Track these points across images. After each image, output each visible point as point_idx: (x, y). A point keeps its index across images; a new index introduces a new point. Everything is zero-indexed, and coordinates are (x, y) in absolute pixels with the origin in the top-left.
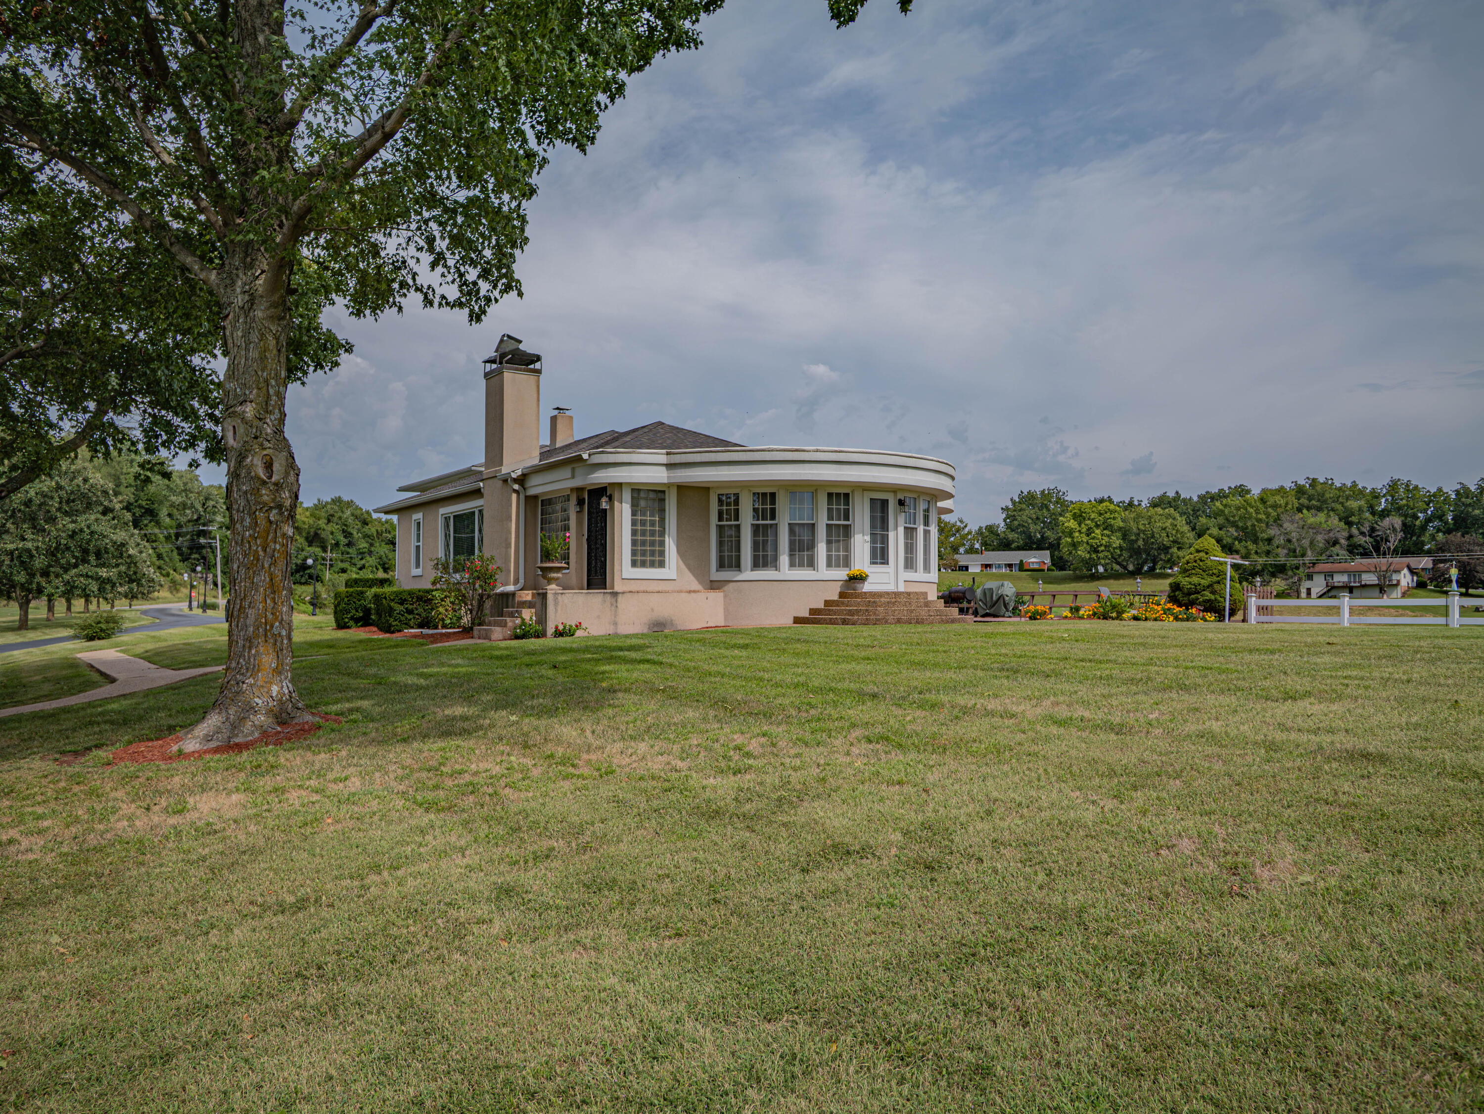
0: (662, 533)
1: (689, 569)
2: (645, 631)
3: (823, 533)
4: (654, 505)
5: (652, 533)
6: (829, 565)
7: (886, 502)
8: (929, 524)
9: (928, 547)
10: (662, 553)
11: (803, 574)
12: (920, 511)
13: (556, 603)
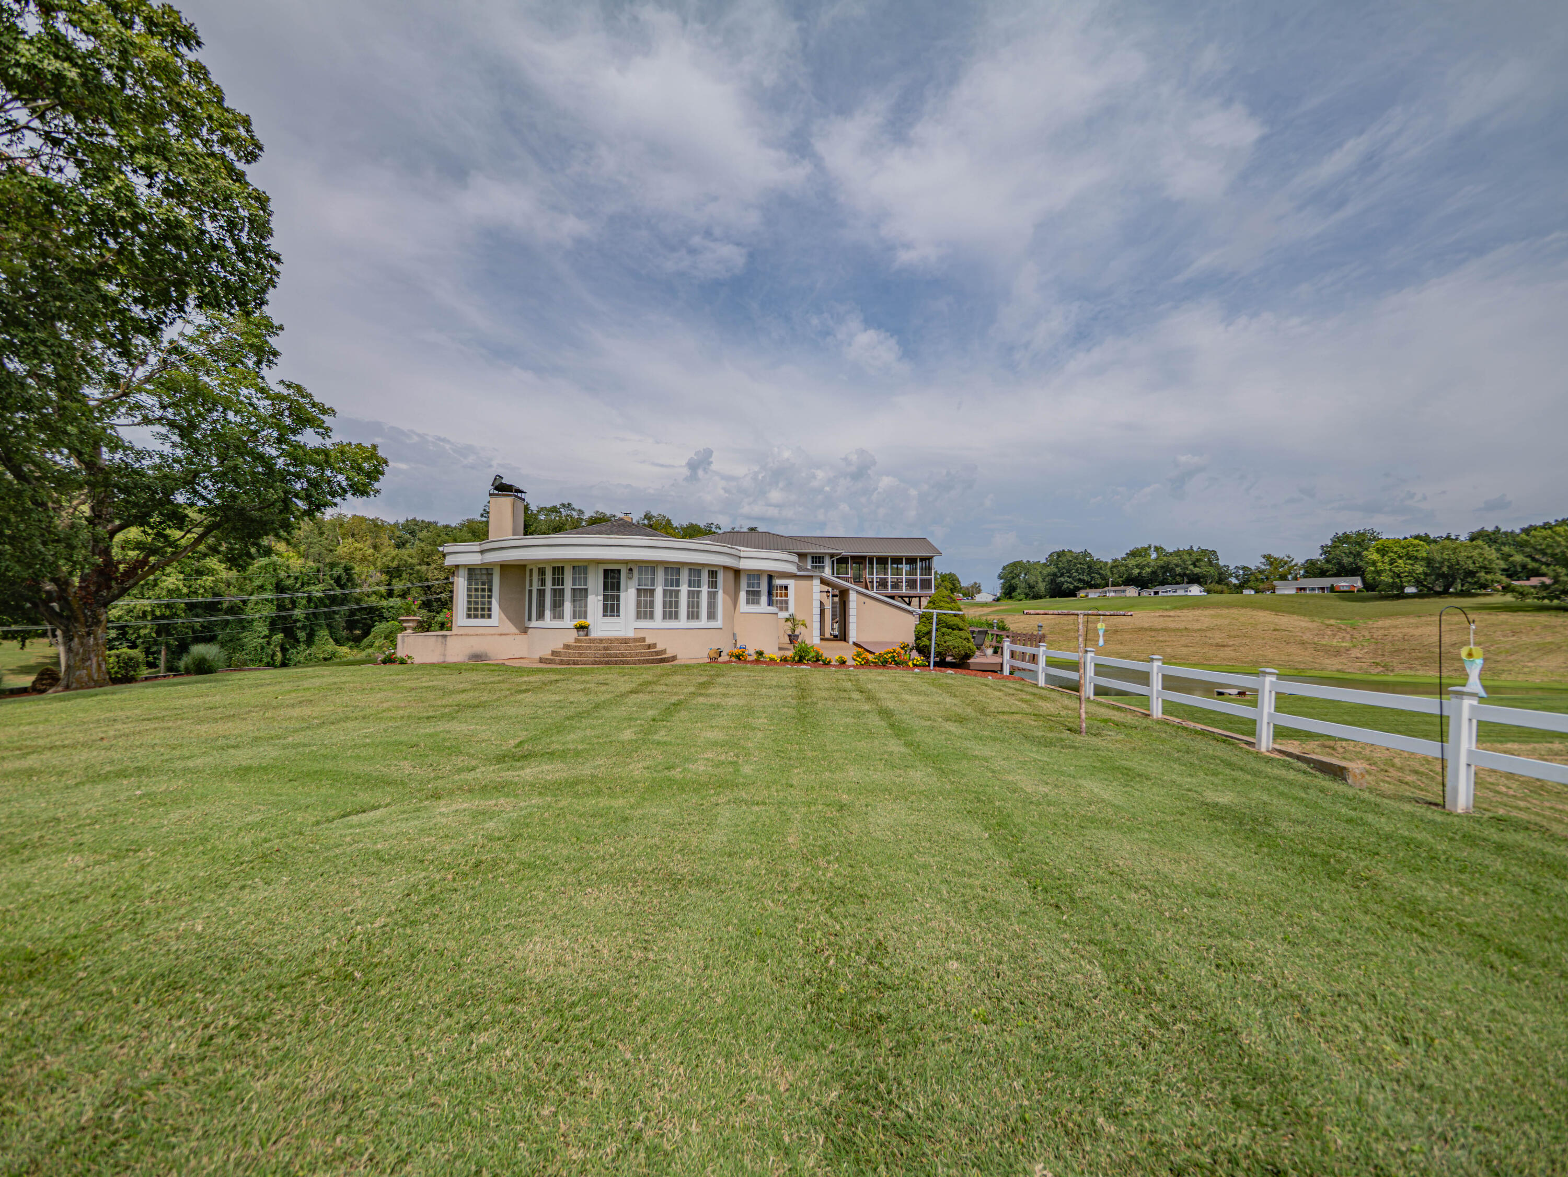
0: (490, 597)
1: (509, 619)
2: (466, 660)
3: (568, 595)
4: (485, 578)
5: (483, 597)
6: (574, 617)
7: (619, 571)
8: (678, 585)
9: (677, 603)
10: (490, 609)
11: (557, 624)
12: (660, 576)
13: (403, 642)
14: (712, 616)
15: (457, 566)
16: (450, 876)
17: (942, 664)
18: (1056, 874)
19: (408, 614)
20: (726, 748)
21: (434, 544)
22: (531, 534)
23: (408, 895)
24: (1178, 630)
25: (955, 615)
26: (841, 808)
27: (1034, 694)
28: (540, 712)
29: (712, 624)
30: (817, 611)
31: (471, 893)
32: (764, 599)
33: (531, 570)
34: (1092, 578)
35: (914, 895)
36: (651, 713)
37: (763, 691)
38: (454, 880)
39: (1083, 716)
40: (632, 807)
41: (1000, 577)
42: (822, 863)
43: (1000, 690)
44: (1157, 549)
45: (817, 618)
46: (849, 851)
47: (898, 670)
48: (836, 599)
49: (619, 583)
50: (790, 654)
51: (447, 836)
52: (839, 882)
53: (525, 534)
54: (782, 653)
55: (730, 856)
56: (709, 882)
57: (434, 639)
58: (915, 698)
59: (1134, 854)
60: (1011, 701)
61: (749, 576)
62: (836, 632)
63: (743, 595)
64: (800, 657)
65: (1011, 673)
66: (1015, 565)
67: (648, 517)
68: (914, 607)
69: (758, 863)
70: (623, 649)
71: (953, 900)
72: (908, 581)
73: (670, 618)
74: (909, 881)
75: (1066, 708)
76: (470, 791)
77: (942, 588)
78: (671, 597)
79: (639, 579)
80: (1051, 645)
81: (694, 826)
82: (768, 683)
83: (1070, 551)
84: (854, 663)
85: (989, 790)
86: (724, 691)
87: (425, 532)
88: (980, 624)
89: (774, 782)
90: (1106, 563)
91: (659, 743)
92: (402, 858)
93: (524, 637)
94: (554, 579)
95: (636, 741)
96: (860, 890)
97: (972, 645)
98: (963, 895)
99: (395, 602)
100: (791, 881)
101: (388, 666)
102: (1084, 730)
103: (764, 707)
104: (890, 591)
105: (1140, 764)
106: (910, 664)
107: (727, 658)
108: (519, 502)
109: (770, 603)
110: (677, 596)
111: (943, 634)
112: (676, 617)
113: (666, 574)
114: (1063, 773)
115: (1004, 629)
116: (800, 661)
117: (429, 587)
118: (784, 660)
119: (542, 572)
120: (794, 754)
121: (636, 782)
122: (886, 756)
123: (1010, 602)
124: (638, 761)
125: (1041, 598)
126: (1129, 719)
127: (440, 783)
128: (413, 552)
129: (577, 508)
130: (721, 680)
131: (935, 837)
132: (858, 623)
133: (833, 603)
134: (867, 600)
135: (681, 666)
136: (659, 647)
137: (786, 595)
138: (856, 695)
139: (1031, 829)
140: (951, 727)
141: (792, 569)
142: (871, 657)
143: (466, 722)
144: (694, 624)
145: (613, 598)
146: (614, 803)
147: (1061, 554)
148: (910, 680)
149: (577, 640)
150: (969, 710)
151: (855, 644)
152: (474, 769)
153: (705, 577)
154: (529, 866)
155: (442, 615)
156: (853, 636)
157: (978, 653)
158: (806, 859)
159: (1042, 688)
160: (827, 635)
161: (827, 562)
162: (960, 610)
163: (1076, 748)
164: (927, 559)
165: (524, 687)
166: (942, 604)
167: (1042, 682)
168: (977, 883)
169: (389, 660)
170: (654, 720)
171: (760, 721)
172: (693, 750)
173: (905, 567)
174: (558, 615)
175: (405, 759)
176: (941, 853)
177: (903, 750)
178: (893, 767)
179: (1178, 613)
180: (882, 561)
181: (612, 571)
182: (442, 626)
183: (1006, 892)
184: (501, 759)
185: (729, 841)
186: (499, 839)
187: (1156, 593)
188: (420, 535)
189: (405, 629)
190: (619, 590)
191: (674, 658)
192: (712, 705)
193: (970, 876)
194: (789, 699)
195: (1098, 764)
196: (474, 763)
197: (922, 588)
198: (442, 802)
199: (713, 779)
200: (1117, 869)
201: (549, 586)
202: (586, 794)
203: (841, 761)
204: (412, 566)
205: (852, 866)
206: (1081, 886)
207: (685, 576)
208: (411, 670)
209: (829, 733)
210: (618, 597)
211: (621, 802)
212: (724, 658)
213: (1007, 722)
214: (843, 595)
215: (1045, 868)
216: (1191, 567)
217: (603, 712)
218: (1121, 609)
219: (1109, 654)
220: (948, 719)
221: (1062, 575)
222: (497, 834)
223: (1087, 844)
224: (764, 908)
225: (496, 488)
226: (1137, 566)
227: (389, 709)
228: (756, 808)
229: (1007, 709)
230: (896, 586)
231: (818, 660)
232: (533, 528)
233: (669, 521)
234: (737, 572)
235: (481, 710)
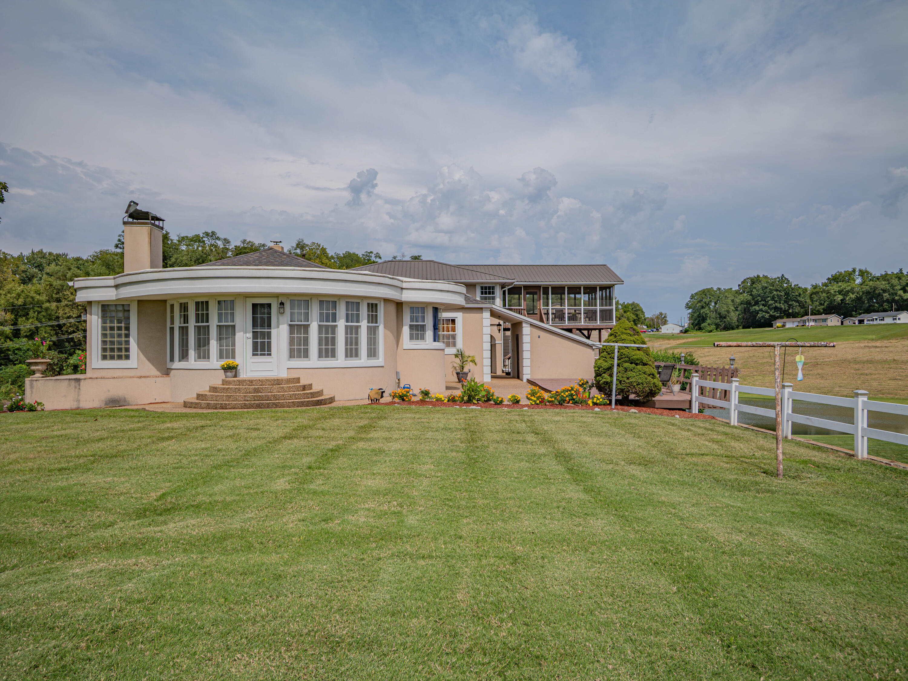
0: (127, 336)
1: (149, 360)
2: (103, 406)
3: (213, 332)
4: (121, 315)
5: (119, 336)
6: (221, 357)
7: (269, 305)
8: (334, 320)
9: (334, 339)
10: (127, 350)
11: (202, 364)
12: (315, 311)
13: (32, 387)
14: (372, 353)
15: (90, 303)
16: (83, 645)
17: (624, 402)
18: (752, 631)
19: (37, 357)
20: (389, 497)
21: (64, 278)
22: (172, 266)
23: (36, 667)
24: (885, 361)
25: (639, 349)
26: (515, 561)
27: (726, 434)
28: (185, 461)
29: (373, 362)
30: (487, 346)
31: (107, 662)
32: (429, 334)
33: (172, 306)
34: (790, 306)
35: (595, 655)
36: (306, 460)
37: (430, 434)
38: (88, 648)
39: (781, 457)
40: (286, 564)
41: (688, 307)
42: (494, 621)
43: (689, 430)
44: (862, 273)
45: (487, 354)
46: (524, 608)
47: (577, 410)
48: (508, 333)
49: (269, 319)
50: (458, 393)
51: (80, 600)
52: (513, 641)
53: (165, 266)
54: (449, 392)
55: (393, 615)
56: (371, 644)
57: (66, 383)
58: (595, 440)
59: (839, 608)
60: (701, 441)
61: (412, 309)
62: (508, 369)
63: (406, 330)
64: (469, 396)
65: (700, 411)
66: (705, 292)
67: (300, 245)
68: (594, 339)
69: (424, 622)
70: (276, 391)
71: (639, 661)
72: (586, 312)
73: (327, 356)
74: (589, 640)
75: (761, 448)
76: (107, 549)
77: (623, 319)
78: (327, 333)
79: (292, 314)
80: (744, 380)
81: (353, 583)
82: (435, 425)
83: (765, 277)
84: (528, 402)
85: (677, 540)
86: (386, 434)
87: (53, 266)
88: (665, 358)
89: (442, 533)
90: (806, 289)
91: (315, 493)
92: (29, 626)
93: (166, 379)
94: (197, 315)
95: (290, 491)
96: (535, 651)
97: (657, 381)
98: (649, 655)
99: (23, 343)
100: (461, 642)
101: (16, 414)
102: (781, 472)
103: (430, 451)
104: (567, 324)
105: (846, 510)
106: (590, 402)
107: (390, 399)
108: (156, 231)
109: (436, 338)
110: (334, 332)
111: (626, 370)
112: (333, 356)
113: (321, 308)
114: (758, 520)
115: (692, 363)
116: (470, 401)
117: (60, 326)
118: (452, 400)
119: (184, 307)
120: (463, 503)
121: (290, 536)
122: (563, 504)
123: (699, 333)
124: (293, 513)
125: (733, 329)
126: (831, 460)
127: (73, 542)
128: (41, 287)
129: (222, 236)
130: (383, 423)
131: (618, 591)
132: (531, 359)
133: (505, 338)
134: (542, 334)
135: (339, 409)
136: (315, 389)
137: (454, 330)
138: (530, 438)
139: (723, 581)
140: (635, 470)
141: (460, 300)
142: (546, 396)
143: (102, 473)
144: (353, 362)
145: (263, 335)
146: (266, 559)
147: (755, 281)
148: (590, 420)
149: (224, 382)
150: (655, 452)
151: (529, 381)
152: (111, 525)
153: (364, 311)
154: (173, 630)
155: (75, 357)
156: (527, 373)
157: (664, 390)
158: (477, 617)
159: (735, 427)
160: (499, 373)
161: (498, 292)
162: (644, 343)
163: (773, 492)
164: (608, 288)
165: (167, 435)
166: (624, 336)
167: (734, 420)
168: (665, 641)
169: (17, 407)
170: (309, 468)
171: (427, 467)
172: (352, 500)
173: (583, 297)
174: (203, 355)
175: (35, 515)
176: (624, 608)
177: (582, 496)
178: (572, 515)
179: (885, 343)
180: (558, 290)
181: (262, 305)
182: (76, 369)
183: (697, 650)
184: (141, 513)
185: (392, 599)
186: (139, 601)
187: (861, 322)
188: (48, 269)
189: (34, 372)
190: (269, 326)
191: (332, 400)
192: (373, 451)
193: (657, 634)
194: (458, 443)
195: (797, 510)
196: (111, 518)
197: (602, 319)
198: (75, 563)
199: (375, 531)
200: (819, 625)
201: (192, 324)
202: (235, 550)
203: (515, 510)
204: (40, 304)
205: (527, 625)
206: (779, 644)
207: (342, 310)
208: (41, 418)
209: (501, 479)
210: (269, 334)
211: (274, 558)
212: (387, 399)
213: (696, 465)
214: (516, 326)
215: (740, 624)
216: (901, 292)
217: (253, 459)
218: (822, 340)
219: (809, 389)
220: (631, 463)
221: (757, 303)
222: (136, 596)
223: (786, 598)
224: (431, 673)
225: (131, 216)
226: (840, 292)
227: (16, 461)
228: (422, 562)
229: (696, 451)
230: (573, 317)
231: (489, 400)
232: (173, 260)
233: (324, 250)
234: (399, 305)
235: (119, 460)
